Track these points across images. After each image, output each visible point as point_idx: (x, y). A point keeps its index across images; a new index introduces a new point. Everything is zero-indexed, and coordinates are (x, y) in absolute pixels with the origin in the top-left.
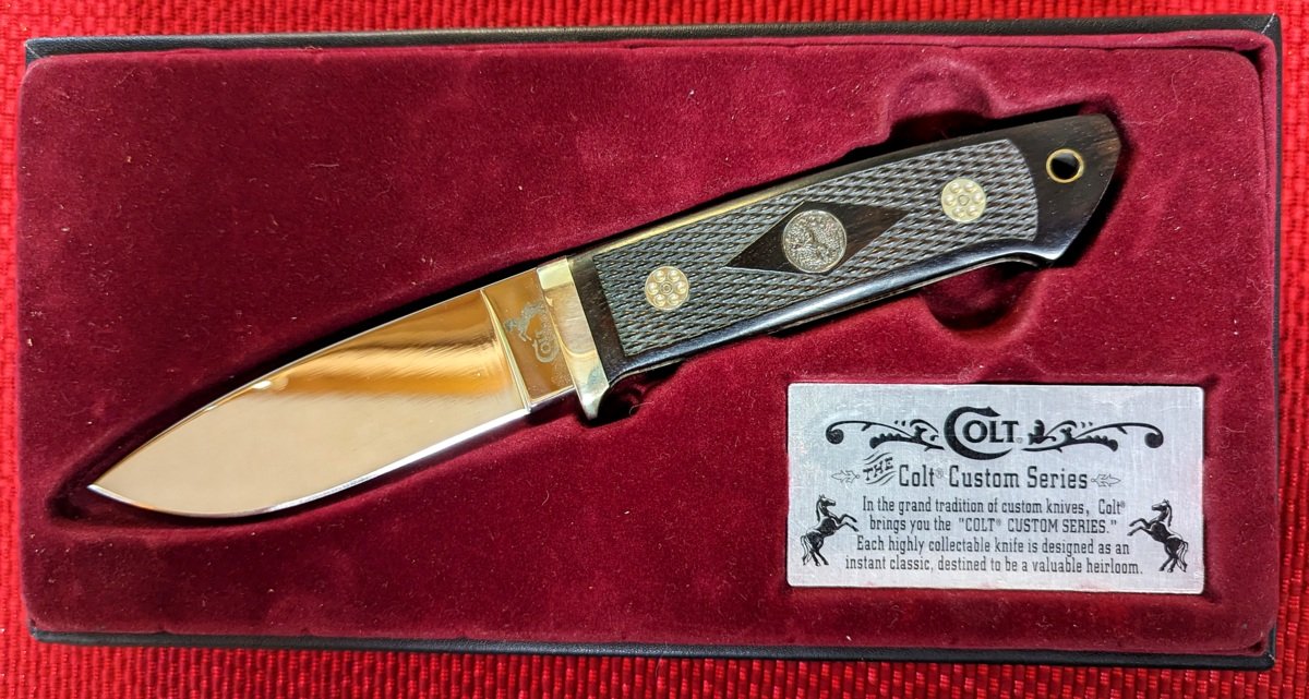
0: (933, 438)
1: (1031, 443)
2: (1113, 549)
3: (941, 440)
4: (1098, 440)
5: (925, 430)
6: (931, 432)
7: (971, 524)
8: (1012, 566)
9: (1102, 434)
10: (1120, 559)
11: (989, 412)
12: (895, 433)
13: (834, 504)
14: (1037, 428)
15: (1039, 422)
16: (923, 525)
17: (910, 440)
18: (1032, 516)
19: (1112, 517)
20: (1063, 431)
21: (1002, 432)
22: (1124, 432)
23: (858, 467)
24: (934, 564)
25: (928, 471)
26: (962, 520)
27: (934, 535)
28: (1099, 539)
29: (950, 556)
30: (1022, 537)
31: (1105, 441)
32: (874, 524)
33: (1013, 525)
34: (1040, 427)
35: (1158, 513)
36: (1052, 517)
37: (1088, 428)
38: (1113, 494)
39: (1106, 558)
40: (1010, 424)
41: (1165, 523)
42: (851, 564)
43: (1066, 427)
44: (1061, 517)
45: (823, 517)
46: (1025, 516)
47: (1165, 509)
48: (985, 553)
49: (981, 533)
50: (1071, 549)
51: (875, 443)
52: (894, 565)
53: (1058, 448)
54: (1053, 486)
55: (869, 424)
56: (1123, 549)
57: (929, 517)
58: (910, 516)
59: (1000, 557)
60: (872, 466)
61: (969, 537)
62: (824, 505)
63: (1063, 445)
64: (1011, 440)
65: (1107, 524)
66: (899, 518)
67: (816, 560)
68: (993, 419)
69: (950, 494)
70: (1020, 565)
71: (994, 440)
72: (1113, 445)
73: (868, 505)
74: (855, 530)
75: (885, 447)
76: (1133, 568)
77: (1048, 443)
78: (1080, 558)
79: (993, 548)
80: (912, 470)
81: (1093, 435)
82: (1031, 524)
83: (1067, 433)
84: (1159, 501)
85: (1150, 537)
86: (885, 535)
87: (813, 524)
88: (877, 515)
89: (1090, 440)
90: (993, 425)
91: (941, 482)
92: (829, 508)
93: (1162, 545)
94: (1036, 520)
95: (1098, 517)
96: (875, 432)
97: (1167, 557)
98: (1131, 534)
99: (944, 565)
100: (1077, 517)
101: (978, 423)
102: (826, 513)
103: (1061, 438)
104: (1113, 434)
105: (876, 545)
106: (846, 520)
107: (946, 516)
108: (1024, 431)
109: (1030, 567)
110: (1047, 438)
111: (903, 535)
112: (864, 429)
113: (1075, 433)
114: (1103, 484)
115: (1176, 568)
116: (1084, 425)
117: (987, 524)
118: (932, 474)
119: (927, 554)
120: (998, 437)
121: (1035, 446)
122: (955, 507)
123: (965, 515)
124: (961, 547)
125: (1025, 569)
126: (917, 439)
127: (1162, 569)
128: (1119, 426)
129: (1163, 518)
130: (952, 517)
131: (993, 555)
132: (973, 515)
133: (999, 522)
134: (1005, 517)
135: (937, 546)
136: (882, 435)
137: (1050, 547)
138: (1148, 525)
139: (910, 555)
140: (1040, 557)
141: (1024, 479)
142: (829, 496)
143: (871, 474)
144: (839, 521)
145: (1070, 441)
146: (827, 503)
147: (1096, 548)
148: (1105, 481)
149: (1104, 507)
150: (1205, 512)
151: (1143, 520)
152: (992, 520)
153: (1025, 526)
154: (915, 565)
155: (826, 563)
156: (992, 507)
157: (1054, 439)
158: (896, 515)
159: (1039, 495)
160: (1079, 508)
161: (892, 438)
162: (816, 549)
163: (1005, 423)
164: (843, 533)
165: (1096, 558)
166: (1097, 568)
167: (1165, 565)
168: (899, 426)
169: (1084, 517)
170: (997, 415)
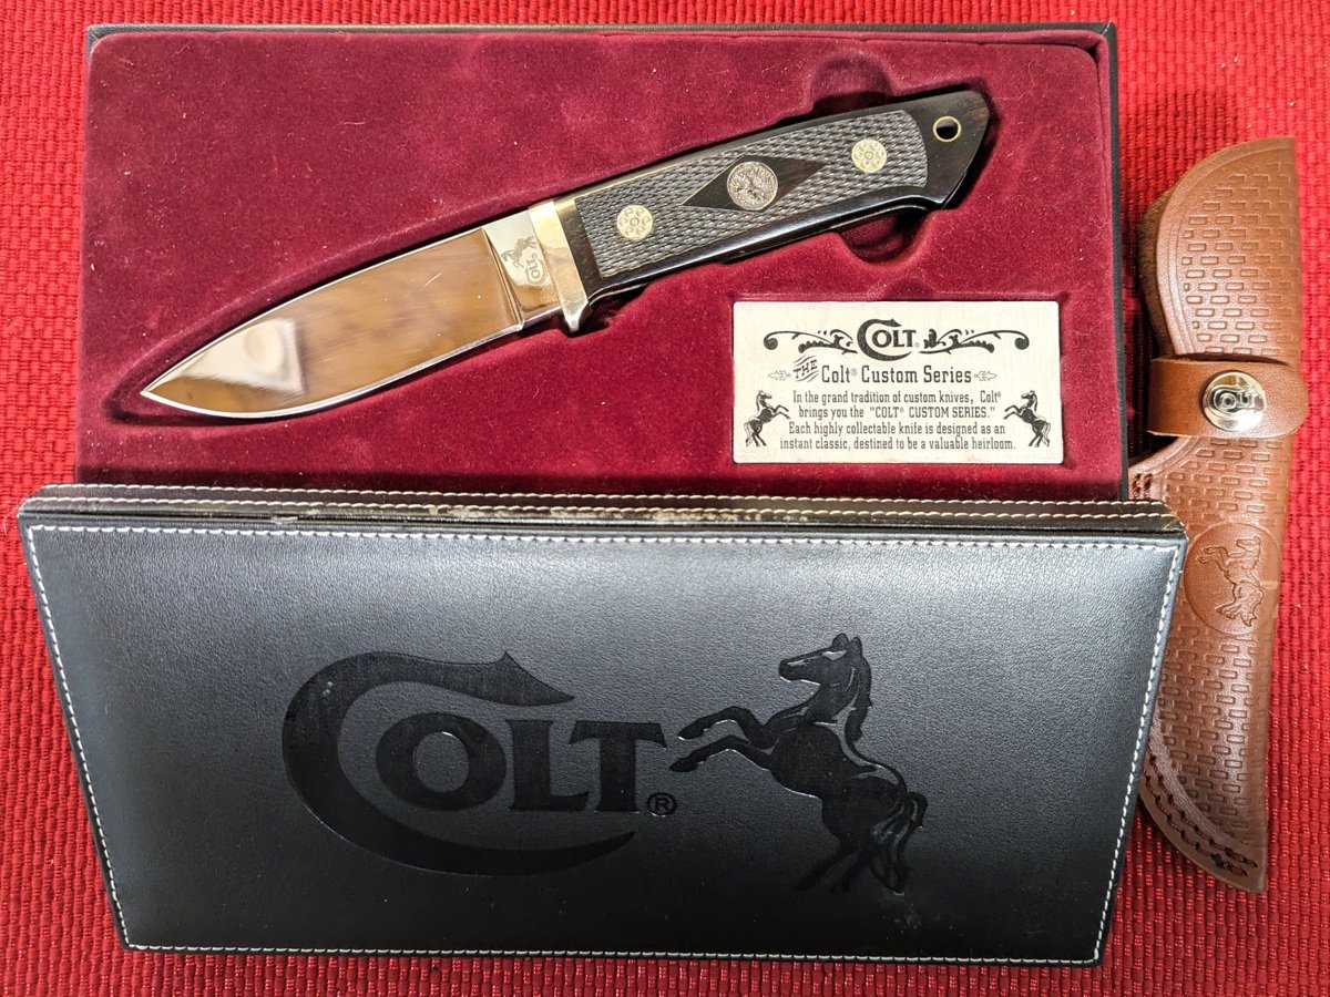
0: (848, 344)
1: (926, 347)
2: (992, 429)
3: (855, 346)
4: (978, 344)
5: (842, 338)
6: (846, 340)
7: (879, 412)
8: (913, 445)
9: (981, 339)
10: (998, 437)
11: (892, 323)
12: (818, 340)
13: (770, 397)
14: (930, 336)
15: (931, 330)
16: (840, 413)
17: (831, 346)
18: (928, 405)
19: (991, 404)
20: (951, 337)
21: (903, 339)
22: (999, 337)
23: (790, 368)
24: (851, 444)
25: (845, 370)
26: (872, 408)
27: (851, 421)
28: (981, 422)
29: (863, 437)
30: (921, 422)
31: (984, 345)
32: (802, 413)
33: (913, 412)
34: (933, 334)
35: (1027, 401)
36: (945, 405)
37: (971, 335)
38: (989, 387)
39: (987, 437)
40: (910, 333)
41: (1032, 408)
42: (785, 444)
43: (953, 334)
44: (951, 405)
45: (762, 408)
46: (923, 404)
47: (1031, 397)
48: (891, 435)
49: (886, 420)
50: (958, 430)
51: (802, 348)
52: (819, 445)
53: (948, 350)
54: (944, 381)
55: (797, 334)
56: (1000, 430)
57: (847, 406)
58: (831, 406)
59: (903, 437)
60: (800, 367)
61: (879, 422)
62: (763, 398)
63: (950, 348)
64: (910, 345)
65: (988, 411)
66: (823, 408)
67: (756, 442)
68: (896, 328)
69: (862, 389)
70: (919, 445)
71: (896, 345)
72: (991, 348)
73: (797, 398)
74: (788, 417)
75: (809, 352)
76: (1008, 444)
77: (940, 347)
78: (967, 437)
79: (897, 430)
80: (832, 369)
81: (975, 340)
82: (928, 411)
83: (954, 339)
84: (1027, 391)
85: (1021, 420)
86: (811, 421)
87: (754, 413)
88: (805, 406)
89: (972, 344)
90: (896, 333)
91: (856, 379)
92: (767, 400)
93: (1030, 426)
94: (931, 408)
95: (981, 405)
96: (802, 340)
97: (1034, 435)
98: (1006, 418)
99: (859, 445)
100: (964, 405)
101: (884, 332)
102: (764, 404)
103: (950, 343)
104: (990, 339)
105: (804, 430)
106: (780, 409)
107: (859, 406)
108: (920, 337)
109: (927, 445)
110: (939, 343)
111: (825, 422)
112: (794, 338)
113: (961, 339)
114: (984, 379)
115: (1041, 443)
116: (967, 333)
117: (892, 412)
118: (847, 372)
119: (845, 436)
120: (900, 343)
121: (929, 349)
122: (866, 398)
123: (875, 405)
124: (872, 430)
125: (923, 447)
126: (836, 345)
127: (1031, 445)
128: (995, 333)
129: (1030, 404)
130: (865, 406)
131: (897, 436)
132: (881, 405)
133: (902, 410)
134: (906, 406)
135: (853, 430)
136: (808, 342)
137: (943, 429)
138: (1019, 411)
139: (832, 437)
140: (935, 437)
141: (921, 376)
142: (767, 391)
143: (800, 373)
144: (775, 411)
145: (956, 345)
146: (765, 397)
147: (979, 429)
148: (984, 376)
149: (984, 397)
150: (1062, 398)
151: (1015, 407)
152: (896, 408)
153: (922, 413)
154: (836, 445)
155: (764, 444)
156: (896, 398)
157: (944, 344)
158: (818, 406)
159: (932, 388)
160: (965, 398)
161: (816, 344)
162: (756, 433)
163: (904, 331)
164: (778, 421)
165: (979, 437)
166: (979, 445)
167: (1033, 441)
168: (822, 335)
169: (969, 405)
170: (897, 325)
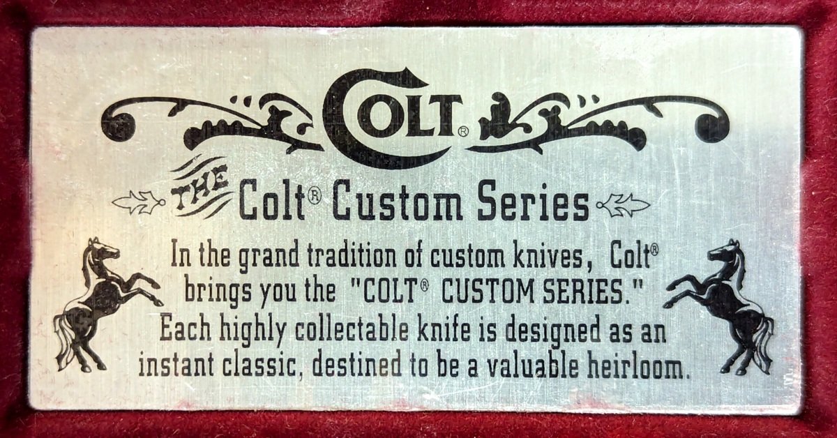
0: (302, 129)
1: (484, 136)
2: (637, 333)
3: (317, 133)
4: (608, 129)
5: (288, 114)
6: (297, 118)
7: (373, 290)
8: (449, 368)
9: (615, 117)
11: (406, 78)
12: (230, 119)
13: (116, 255)
14: (494, 108)
15: (499, 97)
17: (262, 132)
19: (635, 273)
20: (544, 113)
21: (430, 116)
22: (659, 114)
24: (303, 365)
29: (335, 349)
30: (468, 313)
32: (192, 291)
33: (451, 291)
34: (501, 104)
35: (719, 265)
36: (524, 274)
37: (591, 106)
38: (635, 231)
39: (623, 351)
40: (446, 103)
41: (733, 283)
42: (149, 367)
43: (549, 105)
44: (540, 275)
45: (95, 280)
47: (731, 257)
48: (398, 343)
49: (390, 307)
50: (560, 334)
51: (193, 138)
52: (229, 367)
53: (535, 144)
54: (525, 217)
55: (181, 104)
56: (656, 333)
57: (297, 276)
58: (260, 275)
59: (427, 350)
60: (188, 181)
61: (370, 313)
62: (97, 256)
63: (545, 138)
64: (446, 130)
65: (626, 288)
66: (239, 279)
67: (82, 361)
68: (413, 92)
69: (332, 235)
70: (464, 367)
71: (414, 130)
72: (637, 138)
73: (180, 257)
74: (157, 303)
75: (211, 147)
76: (672, 369)
77: (516, 136)
78: (576, 351)
79: (413, 333)
80: (262, 189)
81: (599, 119)
82: (486, 289)
83: (552, 116)
84: (720, 242)
85: (704, 312)
86: (213, 311)
87: (77, 292)
88: (199, 274)
89: (593, 129)
90: (414, 102)
91: (319, 212)
92: (107, 263)
93: (724, 325)
94: (493, 281)
95: (609, 273)
96: (194, 118)
97: (735, 347)
98: (670, 305)
99: (322, 367)
101: (387, 99)
102: (101, 271)
103: (540, 126)
104: (636, 117)
105: (196, 331)
106: (139, 284)
107: (327, 275)
108: (470, 114)
109: (483, 369)
110: (514, 125)
111: (246, 312)
112: (172, 113)
113: (567, 117)
114: (618, 213)
115: (753, 368)
116: (583, 102)
117: (403, 289)
118: (299, 196)
119: (291, 346)
120: (424, 126)
121: (492, 141)
122: (343, 257)
123: (362, 273)
124: (354, 332)
125: (473, 372)
126: (272, 130)
127: (726, 369)
128: (649, 103)
129: (727, 273)
130: (339, 276)
131: (413, 346)
132: (377, 273)
134: (435, 276)
135: (311, 332)
136: (207, 124)
137: (519, 331)
138: (701, 288)
139: (262, 349)
140: (501, 349)
141: (470, 205)
142: (108, 240)
143: (187, 197)
144: (127, 286)
145: (557, 131)
146: (103, 253)
147: (605, 332)
148: (621, 205)
149: (619, 255)
150: (805, 261)
151: (690, 278)
152: (411, 281)
153: (472, 292)
154: (270, 368)
155: (101, 366)
156: (412, 257)
157: (528, 129)
158: (231, 274)
159: (499, 234)
160: (573, 257)
162: (82, 339)
163: (434, 99)
164: (133, 311)
165: (605, 349)
167: (731, 362)
168: (239, 107)
169: (582, 273)
170: (422, 84)
